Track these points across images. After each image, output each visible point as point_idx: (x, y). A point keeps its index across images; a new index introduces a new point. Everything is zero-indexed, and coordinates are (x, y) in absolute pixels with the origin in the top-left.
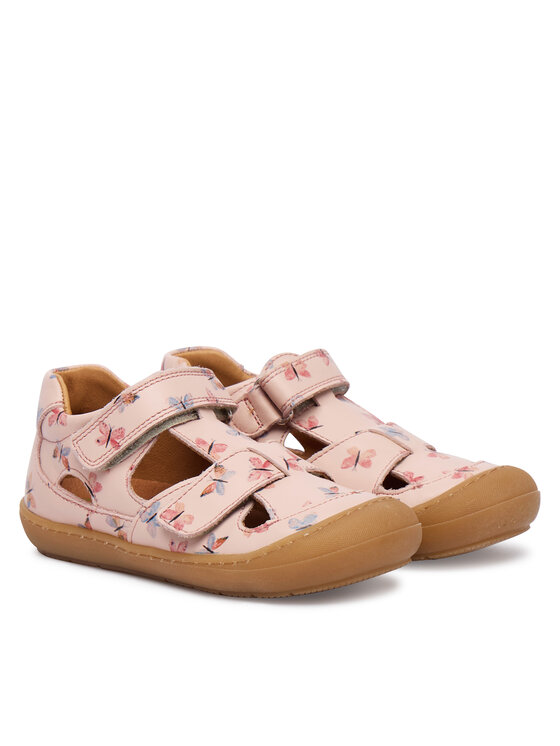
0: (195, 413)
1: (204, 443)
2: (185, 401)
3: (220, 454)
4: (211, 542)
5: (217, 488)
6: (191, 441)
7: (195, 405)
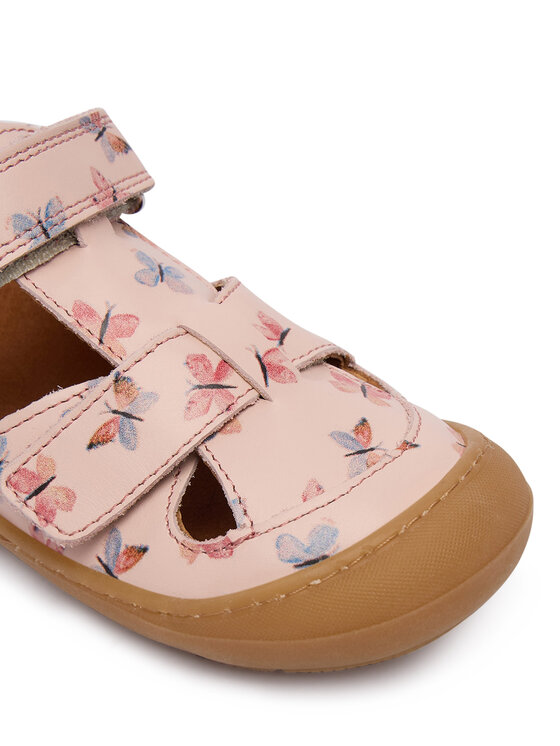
0: (71, 237)
1: (91, 313)
2: (47, 216)
3: (124, 342)
4: (112, 552)
5: (121, 431)
6: (63, 311)
7: (68, 225)
